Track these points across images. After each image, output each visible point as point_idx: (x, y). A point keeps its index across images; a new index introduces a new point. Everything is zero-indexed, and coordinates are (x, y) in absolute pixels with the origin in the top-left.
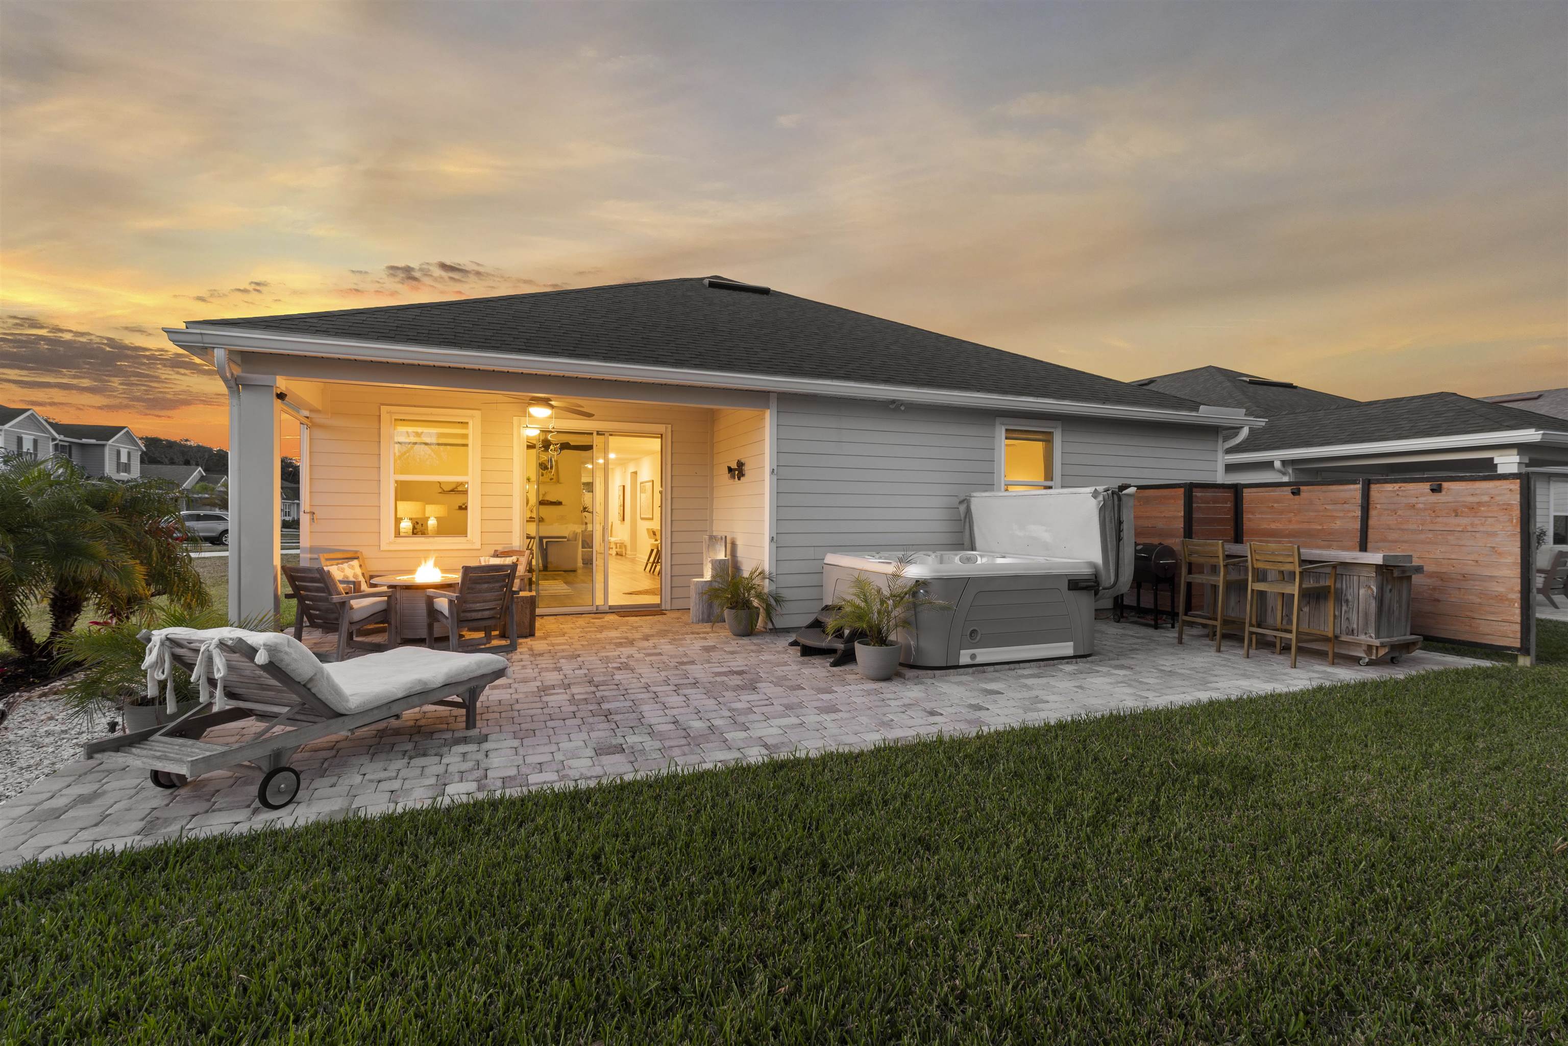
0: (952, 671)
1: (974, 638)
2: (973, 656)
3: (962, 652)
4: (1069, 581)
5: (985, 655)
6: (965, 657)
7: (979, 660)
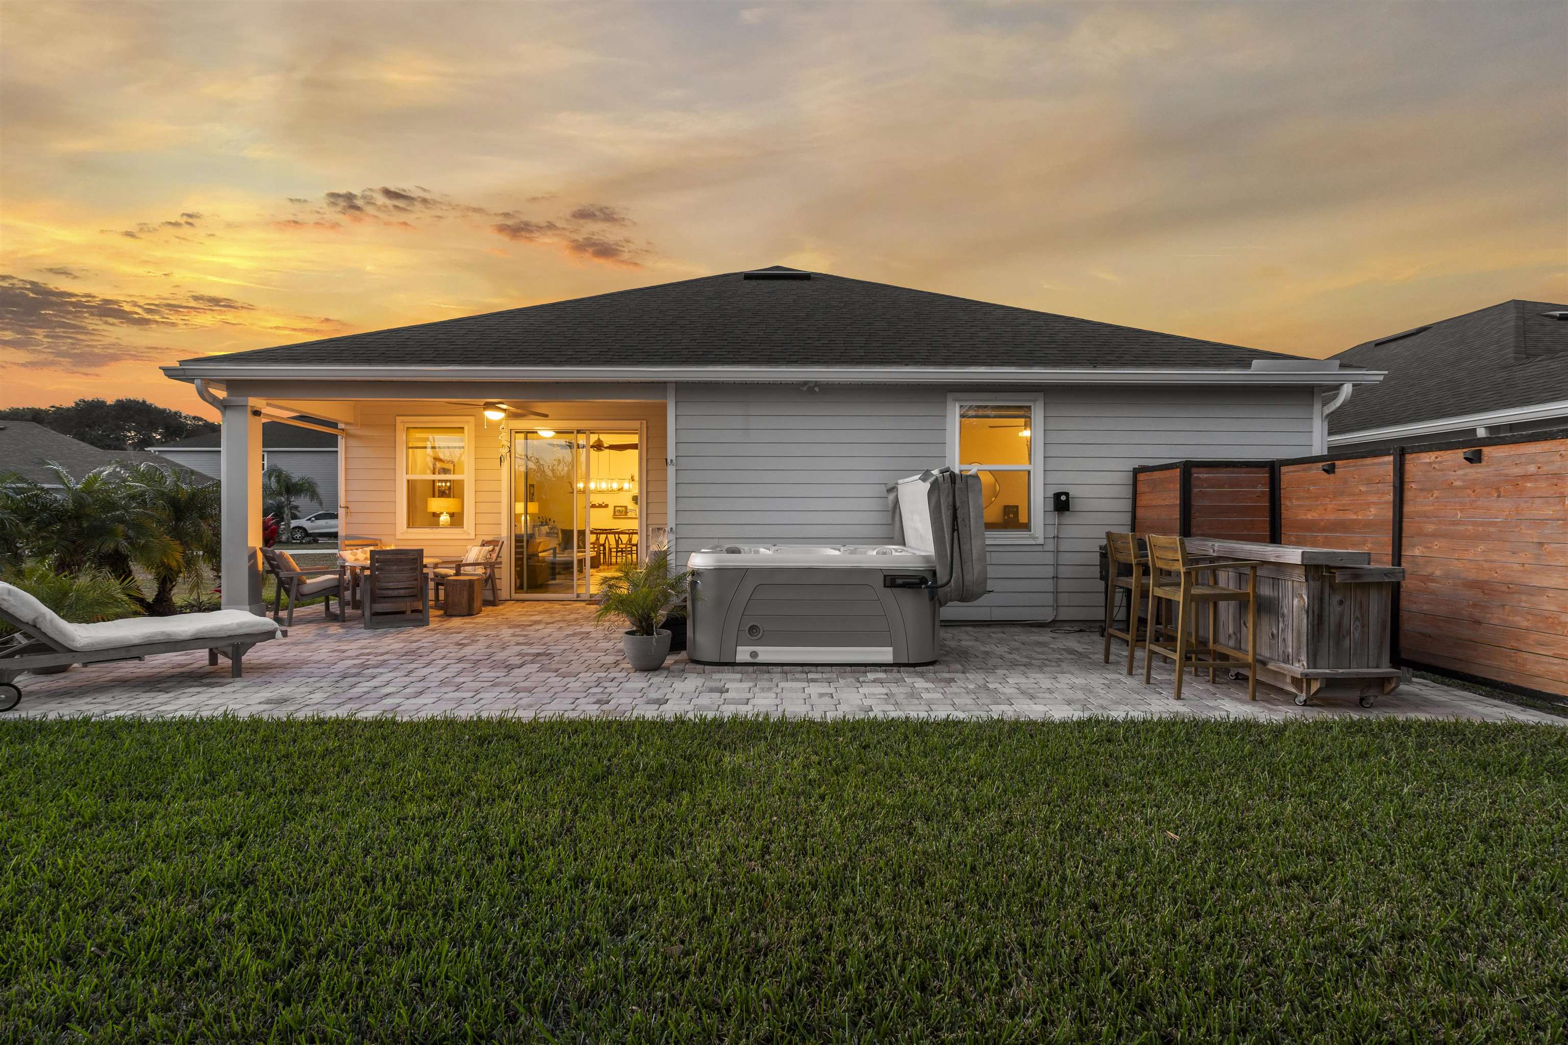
0: (726, 668)
1: (755, 634)
2: (754, 654)
3: (739, 648)
4: (885, 576)
5: (767, 654)
6: (743, 654)
7: (761, 658)
